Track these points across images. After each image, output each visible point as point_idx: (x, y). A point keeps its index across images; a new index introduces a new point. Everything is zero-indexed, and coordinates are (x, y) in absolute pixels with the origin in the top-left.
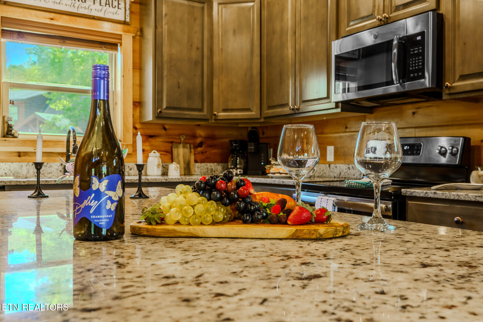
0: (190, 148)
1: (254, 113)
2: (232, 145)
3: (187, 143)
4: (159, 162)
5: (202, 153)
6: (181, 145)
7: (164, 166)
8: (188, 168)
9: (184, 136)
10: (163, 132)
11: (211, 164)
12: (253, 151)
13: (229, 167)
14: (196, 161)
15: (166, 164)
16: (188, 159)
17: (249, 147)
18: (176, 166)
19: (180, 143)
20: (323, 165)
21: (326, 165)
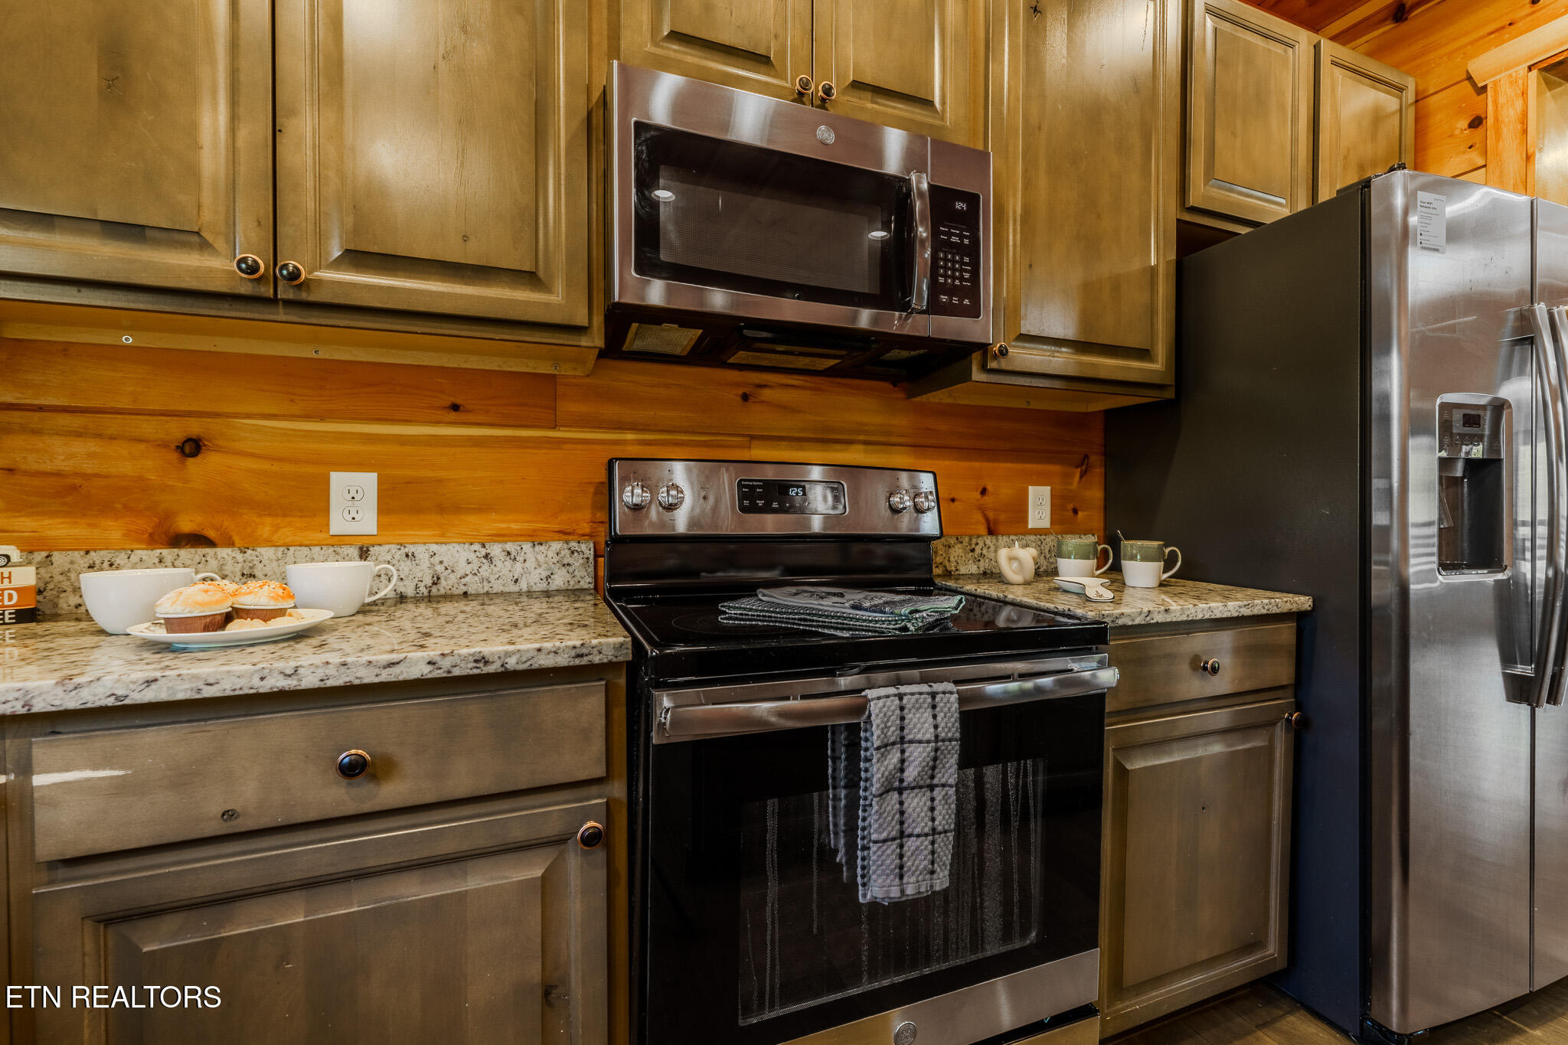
20: (318, 549)
21: (337, 549)
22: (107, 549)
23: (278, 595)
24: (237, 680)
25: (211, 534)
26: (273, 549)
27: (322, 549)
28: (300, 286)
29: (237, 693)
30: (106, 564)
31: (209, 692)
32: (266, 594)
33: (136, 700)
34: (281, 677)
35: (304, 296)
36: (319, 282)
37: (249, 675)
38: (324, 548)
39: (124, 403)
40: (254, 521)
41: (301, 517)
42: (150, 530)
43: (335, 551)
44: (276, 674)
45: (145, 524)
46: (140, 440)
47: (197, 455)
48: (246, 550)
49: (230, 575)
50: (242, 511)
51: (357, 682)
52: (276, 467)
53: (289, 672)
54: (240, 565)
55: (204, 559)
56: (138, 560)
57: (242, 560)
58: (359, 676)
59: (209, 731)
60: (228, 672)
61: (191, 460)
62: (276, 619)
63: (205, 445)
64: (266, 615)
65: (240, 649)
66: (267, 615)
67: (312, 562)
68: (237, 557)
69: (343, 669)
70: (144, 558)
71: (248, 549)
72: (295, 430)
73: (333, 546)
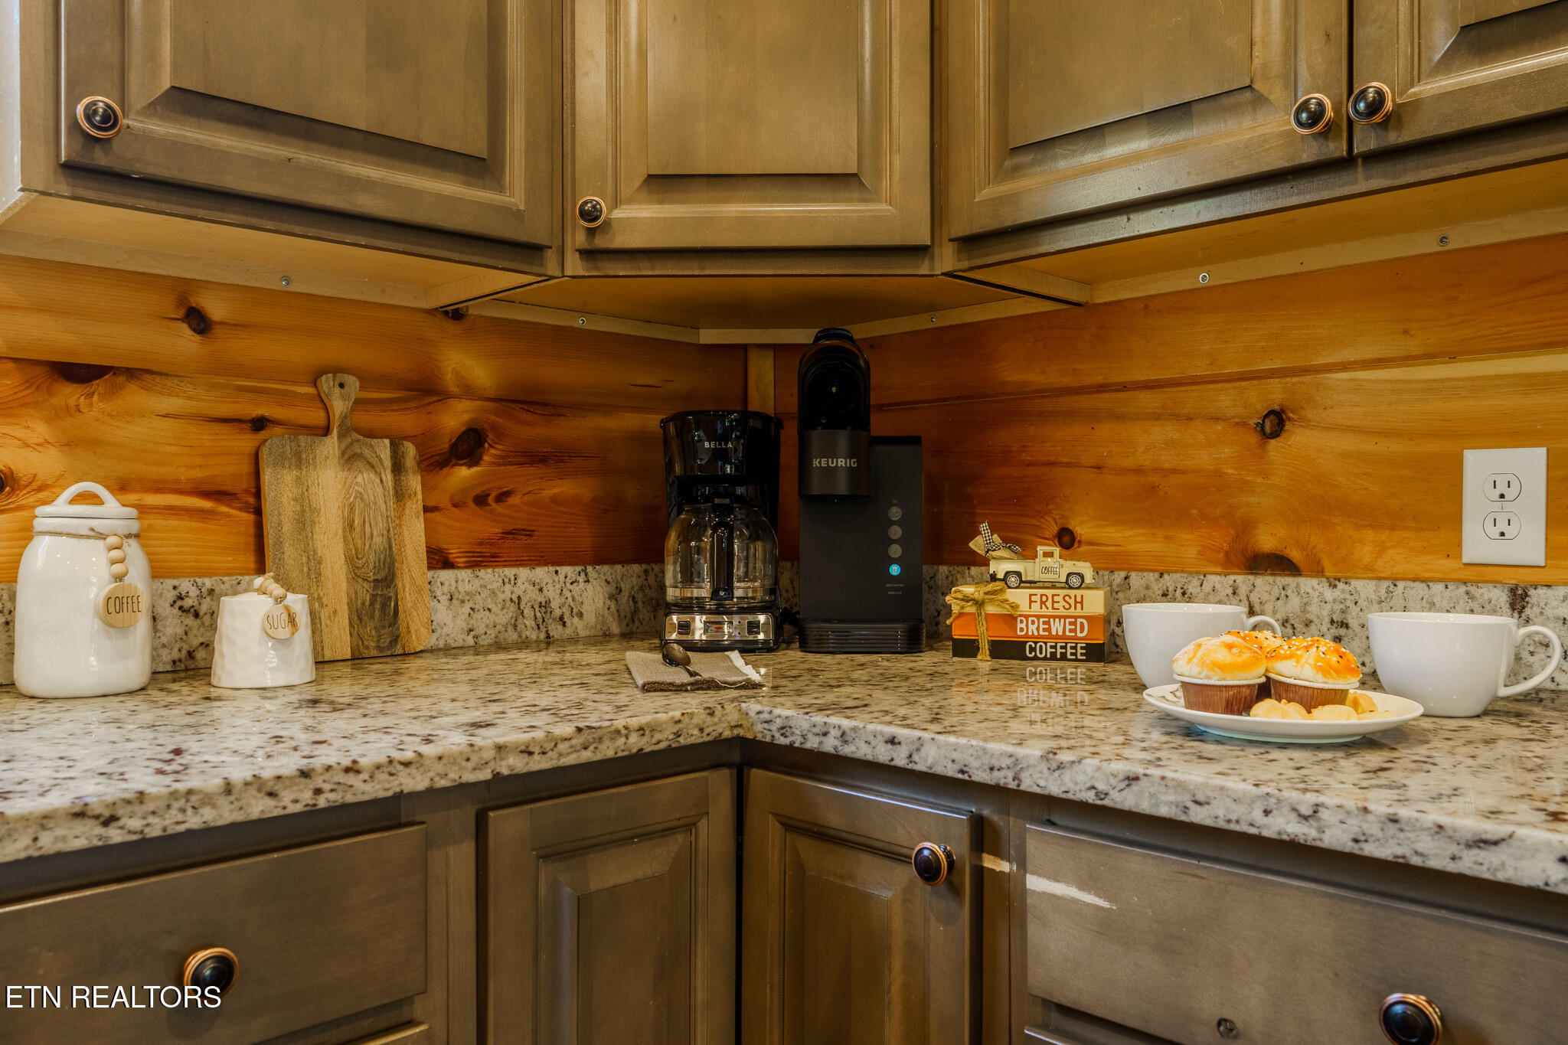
0: (398, 468)
1: (883, 207)
2: (689, 451)
3: (371, 434)
4: (119, 578)
5: (481, 500)
6: (331, 446)
7: (187, 603)
8: (384, 606)
9: (352, 382)
10: (185, 342)
11: (542, 573)
12: (842, 487)
13: (672, 594)
14: (439, 559)
15: (208, 583)
16: (379, 541)
17: (816, 463)
18: (279, 610)
19: (326, 431)
20: (1440, 586)
21: (1473, 589)
22: (1182, 571)
23: (1329, 665)
24: (1233, 806)
25: (1295, 555)
26: (1372, 584)
27: (1446, 587)
28: (1385, 124)
29: (1233, 827)
30: (1179, 592)
31: (1199, 816)
32: (1311, 661)
33: (1115, 803)
34: (1293, 816)
35: (1393, 138)
36: (1416, 104)
37: (1249, 802)
38: (1451, 586)
39: (1200, 369)
40: (1351, 537)
41: (1417, 530)
42: (1226, 547)
43: (1467, 593)
44: (1285, 810)
45: (1220, 538)
46: (1217, 419)
47: (1279, 436)
48: (1337, 582)
49: (1315, 619)
50: (1334, 520)
51: (1416, 861)
52: (1382, 446)
53: (1306, 810)
54: (1328, 606)
55: (1283, 593)
56: (1210, 589)
57: (1331, 599)
58: (1420, 850)
59: (1202, 878)
60: (1222, 788)
61: (1273, 442)
62: (1326, 707)
63: (1289, 419)
64: (1312, 697)
65: (1262, 750)
66: (1311, 699)
67: (1430, 610)
68: (1325, 593)
69: (1392, 829)
70: (1217, 586)
71: (1339, 581)
72: (1410, 382)
73: (1465, 583)
